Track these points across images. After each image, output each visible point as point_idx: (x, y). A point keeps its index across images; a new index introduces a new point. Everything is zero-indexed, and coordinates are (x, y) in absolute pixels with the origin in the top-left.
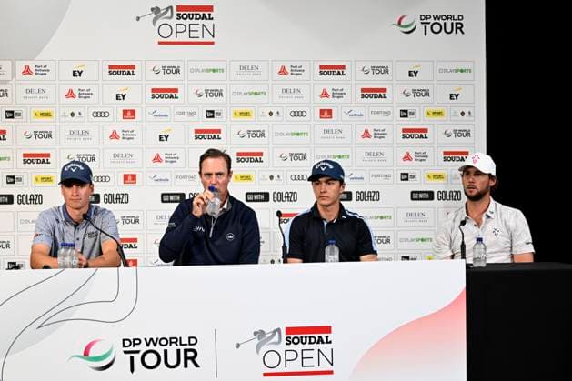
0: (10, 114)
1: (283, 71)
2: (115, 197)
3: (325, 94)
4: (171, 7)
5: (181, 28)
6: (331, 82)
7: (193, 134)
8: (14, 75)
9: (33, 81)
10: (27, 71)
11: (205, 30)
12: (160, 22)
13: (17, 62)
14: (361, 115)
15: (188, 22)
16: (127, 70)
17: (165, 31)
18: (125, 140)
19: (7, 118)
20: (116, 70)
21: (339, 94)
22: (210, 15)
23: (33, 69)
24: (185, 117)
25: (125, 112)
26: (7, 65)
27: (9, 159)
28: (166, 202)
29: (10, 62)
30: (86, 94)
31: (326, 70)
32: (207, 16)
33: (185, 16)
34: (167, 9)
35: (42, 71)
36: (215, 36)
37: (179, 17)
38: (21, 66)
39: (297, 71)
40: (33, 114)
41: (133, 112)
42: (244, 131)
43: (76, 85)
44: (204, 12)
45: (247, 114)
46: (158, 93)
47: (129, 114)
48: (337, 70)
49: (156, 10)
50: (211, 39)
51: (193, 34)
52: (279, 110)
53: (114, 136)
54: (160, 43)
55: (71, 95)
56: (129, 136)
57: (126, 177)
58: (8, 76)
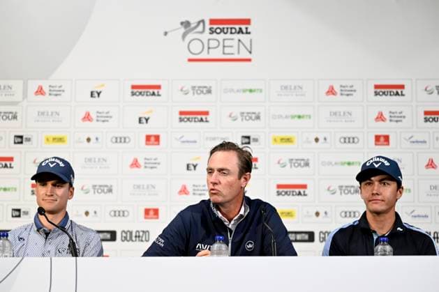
0: (20, 139)
1: (331, 91)
2: (134, 234)
3: (380, 117)
4: (203, 21)
5: (213, 44)
6: (388, 104)
8: (25, 95)
9: (46, 102)
10: (40, 91)
11: (241, 45)
12: (190, 36)
13: (30, 82)
14: (425, 142)
15: (222, 36)
16: (151, 90)
17: (196, 47)
18: (147, 169)
19: (15, 143)
20: (138, 90)
21: (397, 118)
22: (247, 28)
23: (46, 89)
25: (148, 138)
26: (17, 85)
27: (15, 190)
29: (21, 82)
30: (104, 118)
31: (381, 89)
32: (244, 30)
33: (218, 31)
34: (199, 23)
35: (57, 91)
36: (253, 51)
37: (212, 31)
38: (33, 86)
39: (348, 91)
40: (44, 139)
41: (157, 138)
42: (285, 160)
43: (94, 106)
44: (240, 25)
45: (288, 140)
46: (186, 115)
47: (153, 139)
48: (396, 90)
49: (186, 24)
50: (247, 56)
51: (227, 50)
52: (327, 135)
53: (135, 164)
54: (190, 60)
55: (87, 117)
56: (152, 164)
57: (147, 211)
58: (18, 96)
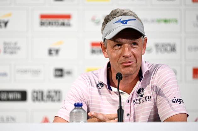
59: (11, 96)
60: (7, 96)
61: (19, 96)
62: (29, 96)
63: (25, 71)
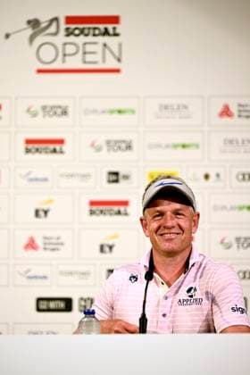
1: (226, 112)
4: (57, 19)
5: (70, 49)
7: (87, 208)
11: (107, 51)
12: (39, 40)
15: (82, 39)
17: (48, 53)
22: (114, 29)
24: (75, 182)
28: (44, 310)
32: (111, 31)
33: (77, 32)
34: (51, 21)
37: (69, 33)
39: (249, 112)
44: (105, 24)
46: (34, 145)
49: (34, 23)
50: (115, 65)
52: (221, 171)
54: (40, 71)
59: (52, 305)
60: (48, 306)
61: (62, 305)
62: (75, 305)
63: (71, 273)
